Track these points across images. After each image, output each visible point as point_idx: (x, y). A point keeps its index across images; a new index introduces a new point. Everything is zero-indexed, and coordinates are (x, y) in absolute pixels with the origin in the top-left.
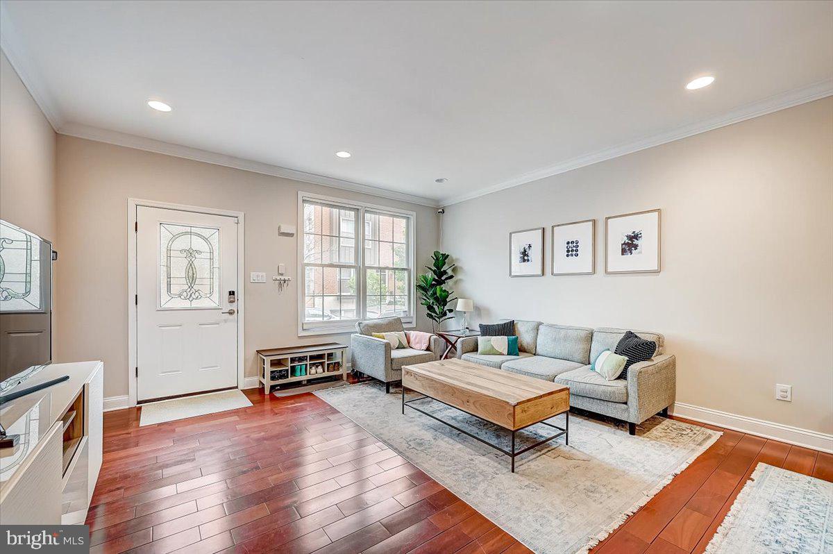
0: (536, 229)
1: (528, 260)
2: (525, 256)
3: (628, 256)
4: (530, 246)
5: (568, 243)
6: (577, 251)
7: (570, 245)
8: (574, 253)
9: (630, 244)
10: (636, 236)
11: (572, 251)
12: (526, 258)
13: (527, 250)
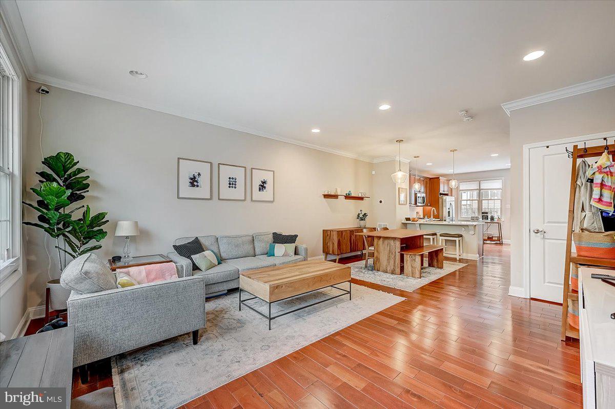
0: (206, 162)
1: (198, 186)
2: (193, 182)
3: (261, 192)
4: (199, 174)
5: (230, 178)
6: (235, 185)
7: (231, 180)
8: (234, 186)
9: (262, 187)
10: (264, 182)
11: (233, 184)
12: (195, 183)
13: (197, 177)
